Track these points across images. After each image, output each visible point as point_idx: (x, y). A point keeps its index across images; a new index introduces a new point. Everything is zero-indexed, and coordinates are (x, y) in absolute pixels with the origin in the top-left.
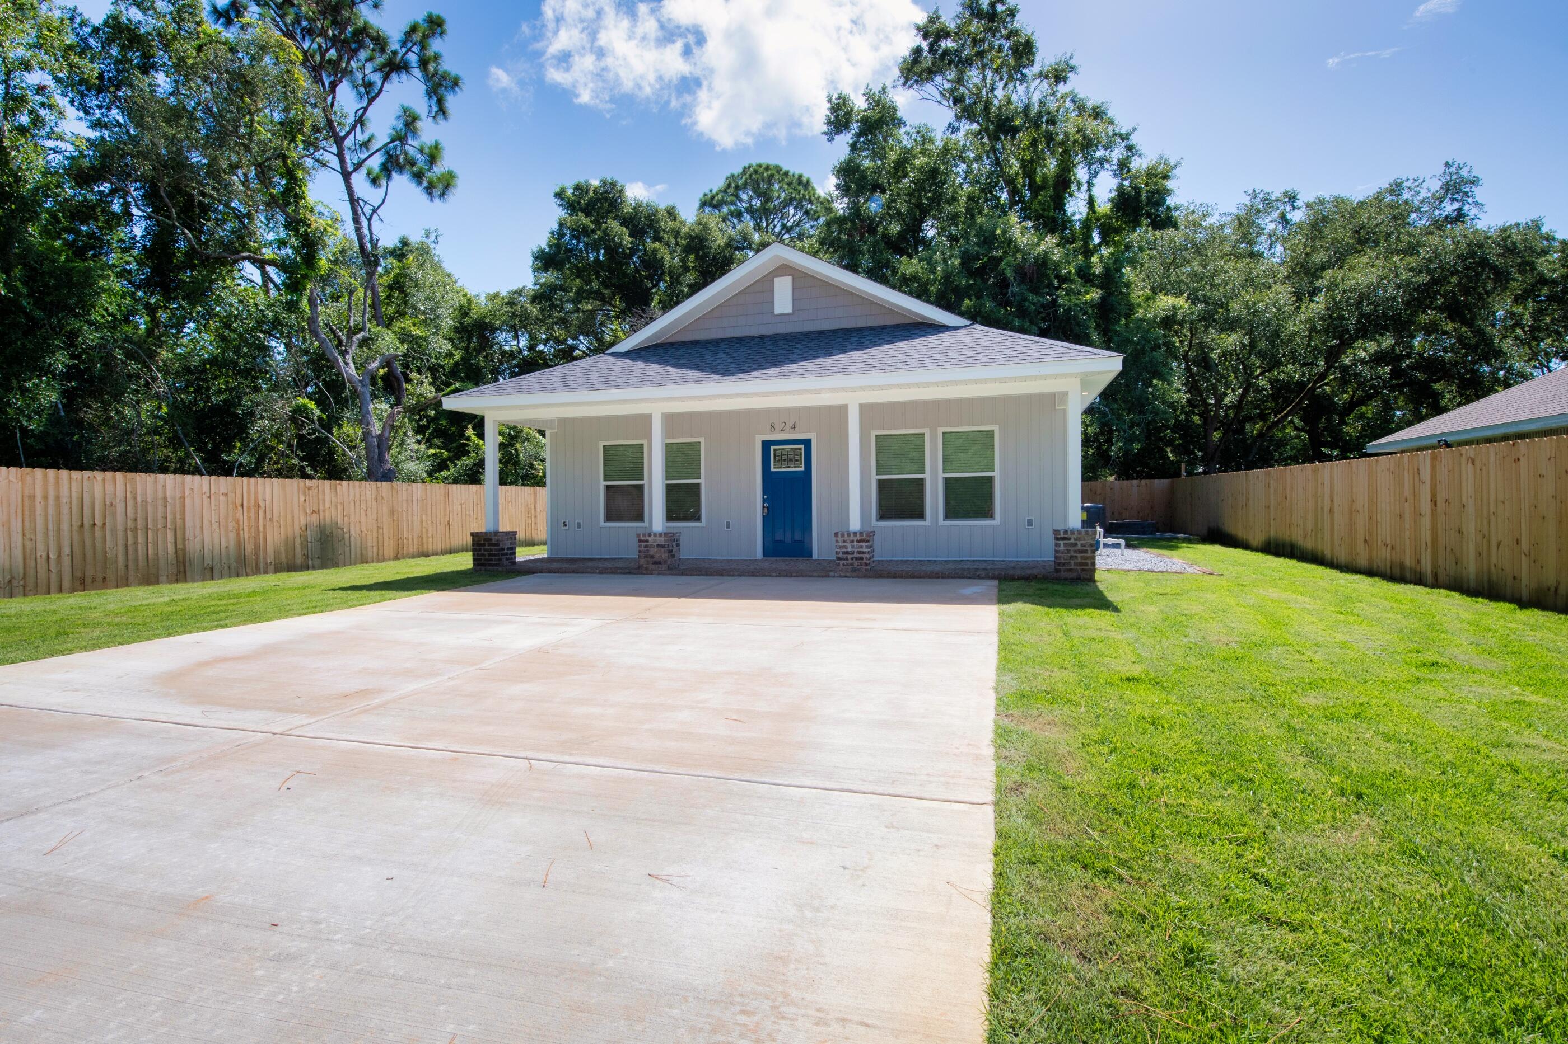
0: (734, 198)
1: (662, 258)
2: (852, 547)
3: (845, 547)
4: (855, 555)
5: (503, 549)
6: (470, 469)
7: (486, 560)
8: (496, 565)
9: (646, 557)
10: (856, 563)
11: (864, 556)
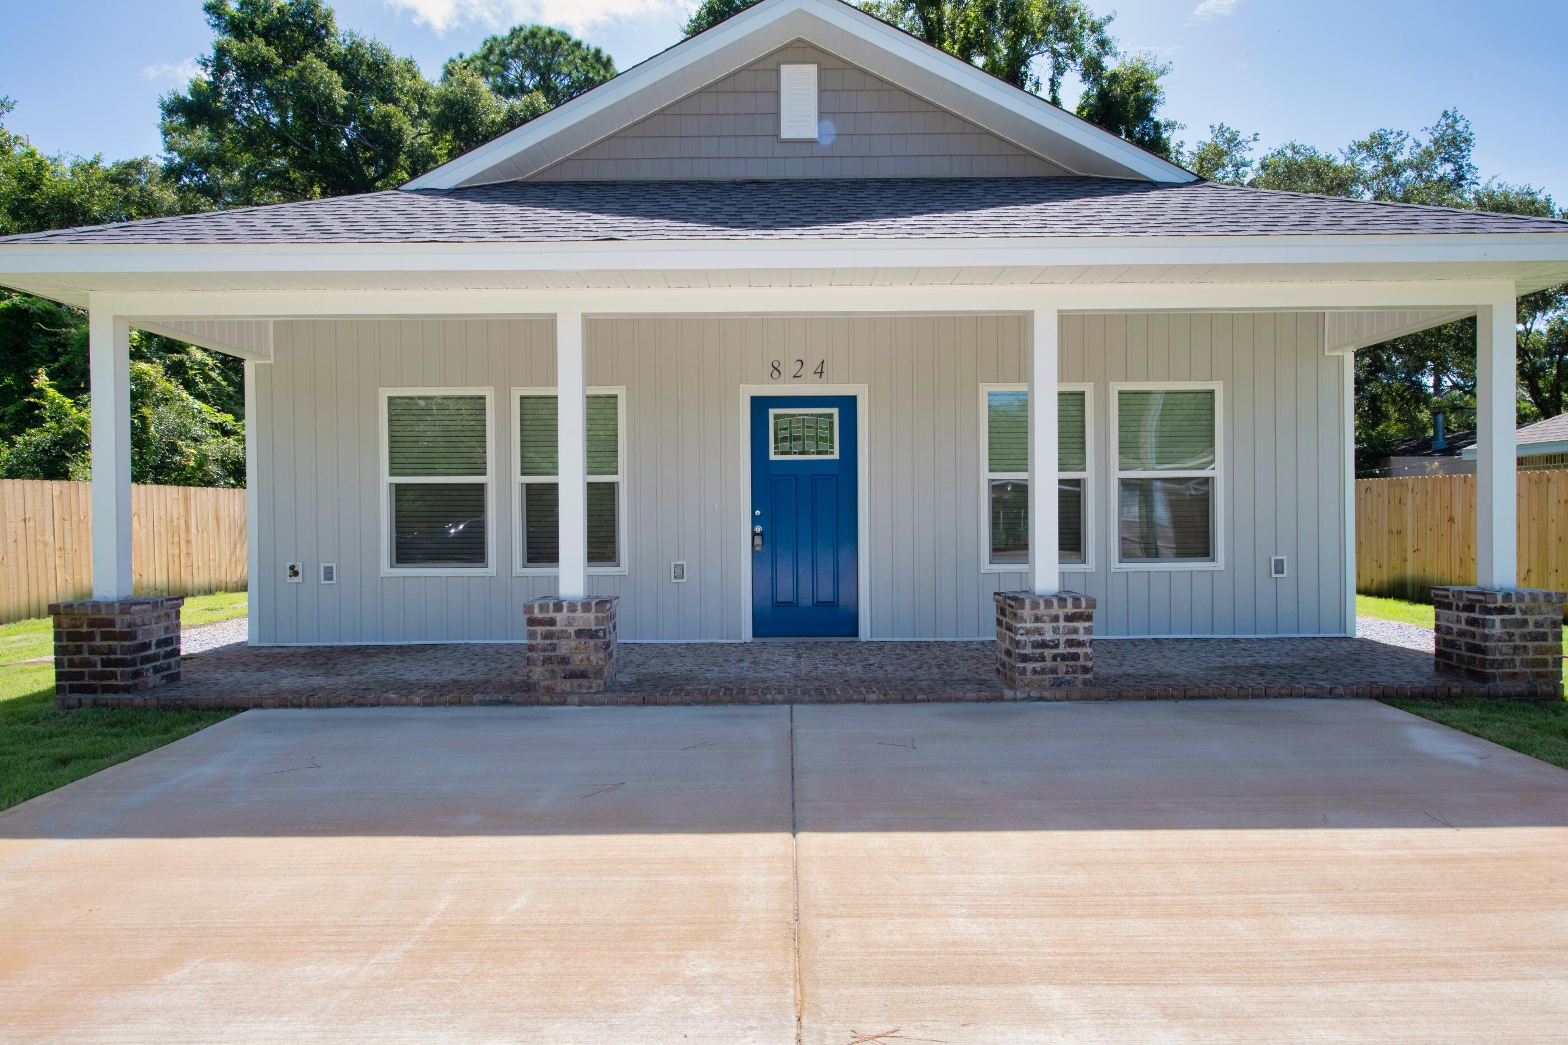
0: (499, 68)
1: (400, 130)
2: (1055, 630)
3: (1039, 632)
4: (1062, 650)
5: (146, 646)
6: (44, 451)
7: (94, 676)
8: (127, 689)
9: (547, 660)
10: (1062, 666)
11: (1081, 651)
